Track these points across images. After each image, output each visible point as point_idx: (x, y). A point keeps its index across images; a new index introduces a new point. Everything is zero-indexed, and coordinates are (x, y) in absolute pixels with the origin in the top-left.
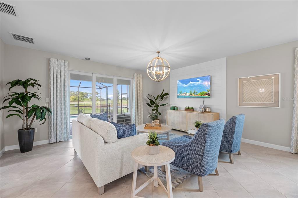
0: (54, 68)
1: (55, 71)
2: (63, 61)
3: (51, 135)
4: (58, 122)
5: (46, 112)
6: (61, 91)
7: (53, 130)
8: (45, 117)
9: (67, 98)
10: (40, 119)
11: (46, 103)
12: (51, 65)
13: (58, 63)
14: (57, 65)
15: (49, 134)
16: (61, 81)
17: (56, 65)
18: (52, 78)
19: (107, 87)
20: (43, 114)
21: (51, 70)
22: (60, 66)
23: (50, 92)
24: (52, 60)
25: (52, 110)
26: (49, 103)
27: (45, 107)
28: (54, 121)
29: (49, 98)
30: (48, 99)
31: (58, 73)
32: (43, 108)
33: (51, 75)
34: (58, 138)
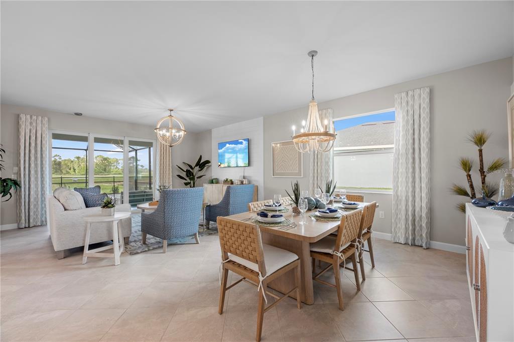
0: (25, 128)
1: (28, 131)
2: (40, 118)
3: (20, 217)
4: (32, 200)
5: (11, 186)
6: (36, 158)
7: (23, 211)
8: (10, 191)
9: (46, 168)
10: (3, 194)
11: (14, 174)
12: (20, 123)
13: (32, 121)
14: (31, 123)
15: (18, 215)
16: (36, 144)
17: (28, 124)
18: (22, 141)
19: (136, 150)
20: (7, 188)
21: (20, 130)
22: (34, 124)
23: (20, 160)
24: (23, 117)
25: (23, 183)
26: (19, 173)
27: (11, 180)
28: (25, 198)
29: (18, 167)
30: (16, 169)
31: (31, 134)
32: (7, 180)
33: (20, 137)
34: (31, 221)
